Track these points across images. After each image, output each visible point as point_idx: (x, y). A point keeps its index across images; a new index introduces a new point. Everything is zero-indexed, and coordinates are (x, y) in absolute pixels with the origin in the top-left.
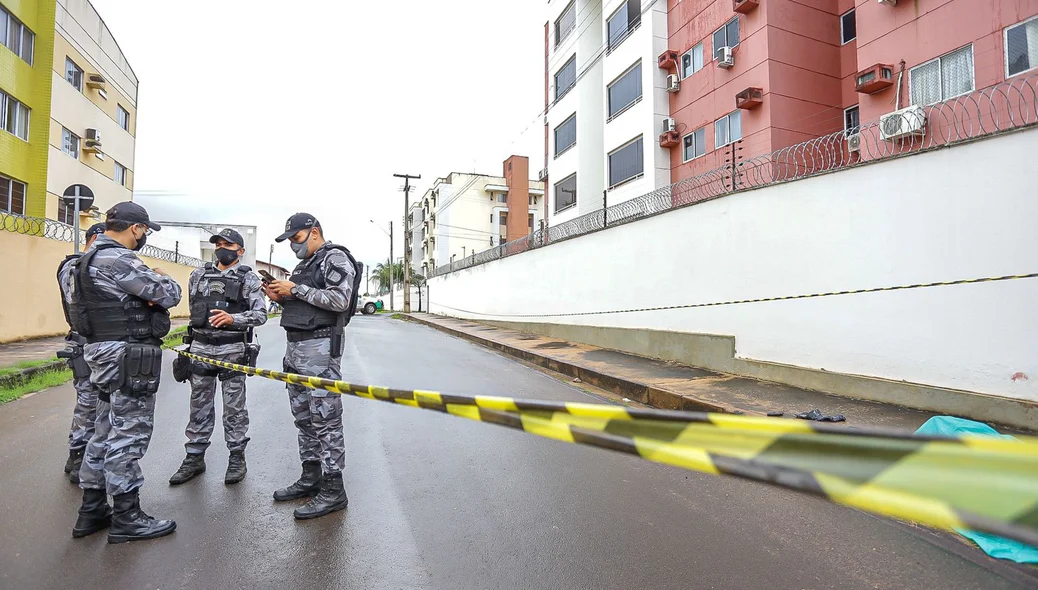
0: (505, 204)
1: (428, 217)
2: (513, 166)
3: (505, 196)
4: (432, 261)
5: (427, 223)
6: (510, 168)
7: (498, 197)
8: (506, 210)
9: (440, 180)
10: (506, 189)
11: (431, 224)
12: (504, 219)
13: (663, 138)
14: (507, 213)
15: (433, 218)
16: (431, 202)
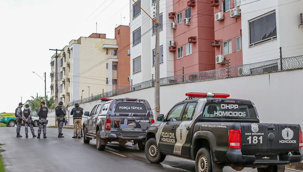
0: (116, 57)
1: (65, 65)
2: (121, 31)
3: (116, 51)
4: (68, 94)
5: (64, 68)
6: (119, 33)
7: (111, 52)
8: (117, 60)
9: (73, 42)
10: (116, 47)
11: (67, 69)
12: (115, 66)
13: (170, 48)
14: (117, 62)
15: (69, 65)
16: (67, 55)
